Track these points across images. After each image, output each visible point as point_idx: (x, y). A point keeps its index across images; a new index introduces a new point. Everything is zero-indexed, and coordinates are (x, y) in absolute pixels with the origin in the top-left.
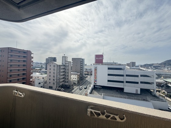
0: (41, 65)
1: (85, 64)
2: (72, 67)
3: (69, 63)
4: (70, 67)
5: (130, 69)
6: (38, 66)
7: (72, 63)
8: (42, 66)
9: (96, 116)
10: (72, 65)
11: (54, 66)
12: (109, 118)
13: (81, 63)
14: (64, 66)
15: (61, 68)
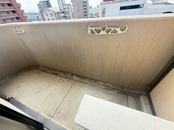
0: (36, 16)
1: (90, 6)
2: (73, 14)
3: (68, 6)
4: (71, 14)
5: (153, 4)
6: (34, 17)
7: (72, 7)
8: (38, 17)
9: (96, 33)
10: (73, 10)
11: (51, 14)
12: (110, 33)
13: (85, 4)
14: (63, 12)
15: (61, 16)
